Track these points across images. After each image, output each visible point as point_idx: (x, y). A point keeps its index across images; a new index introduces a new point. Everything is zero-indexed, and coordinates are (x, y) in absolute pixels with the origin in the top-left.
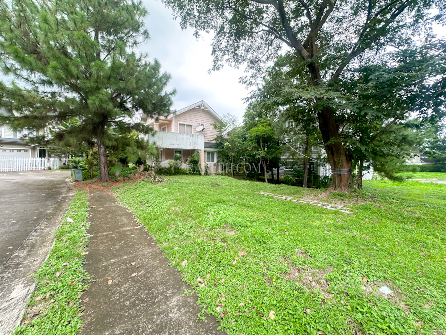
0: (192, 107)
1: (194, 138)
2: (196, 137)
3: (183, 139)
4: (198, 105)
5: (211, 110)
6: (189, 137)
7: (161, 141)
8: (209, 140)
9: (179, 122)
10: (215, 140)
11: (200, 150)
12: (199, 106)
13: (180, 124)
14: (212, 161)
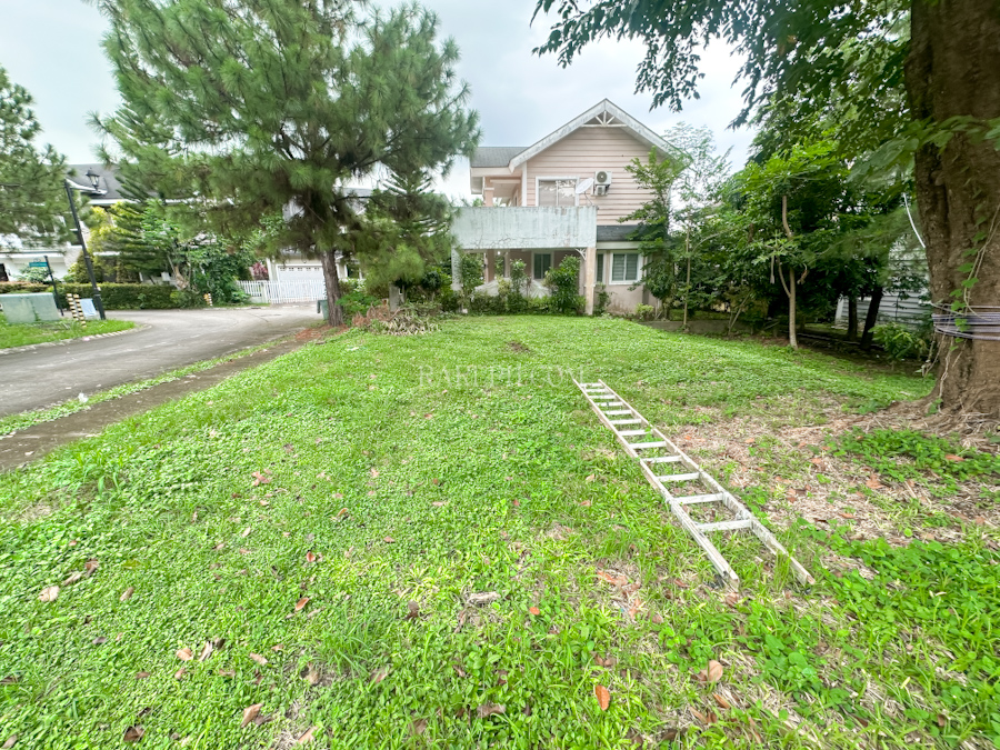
0: (573, 127)
1: (565, 217)
2: (573, 213)
3: (535, 221)
4: (589, 116)
5: (633, 126)
6: (550, 214)
7: (479, 232)
8: (618, 217)
9: (538, 178)
10: (636, 216)
11: (584, 249)
12: (594, 121)
13: (541, 182)
14: (632, 276)
